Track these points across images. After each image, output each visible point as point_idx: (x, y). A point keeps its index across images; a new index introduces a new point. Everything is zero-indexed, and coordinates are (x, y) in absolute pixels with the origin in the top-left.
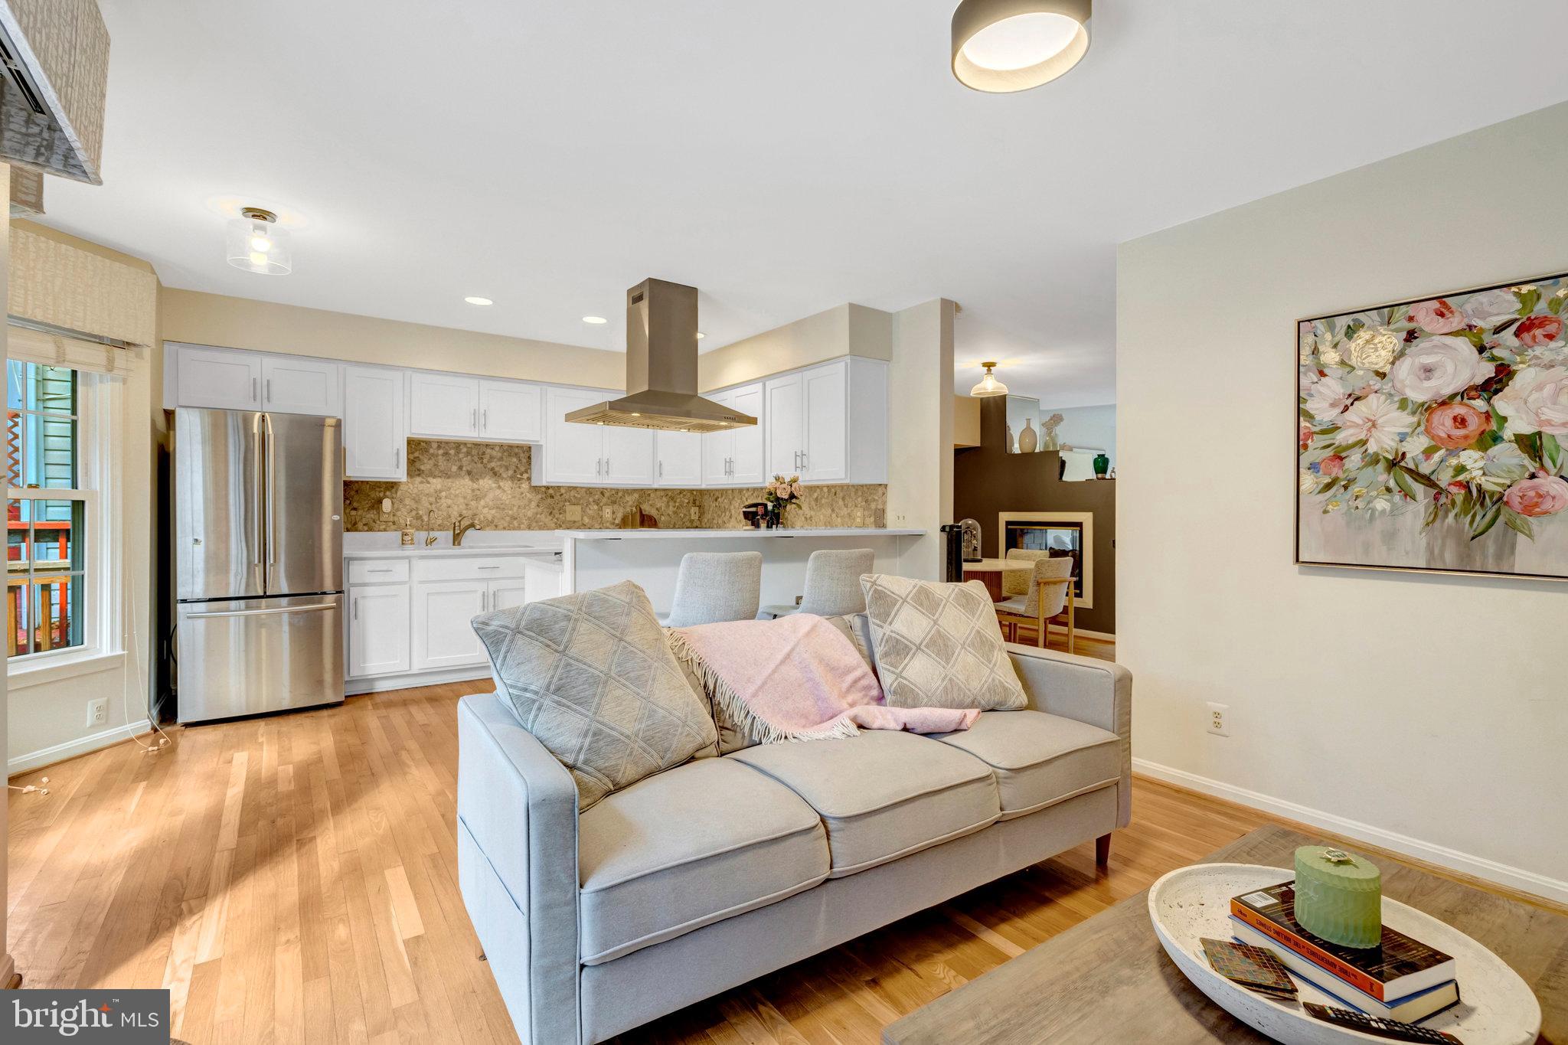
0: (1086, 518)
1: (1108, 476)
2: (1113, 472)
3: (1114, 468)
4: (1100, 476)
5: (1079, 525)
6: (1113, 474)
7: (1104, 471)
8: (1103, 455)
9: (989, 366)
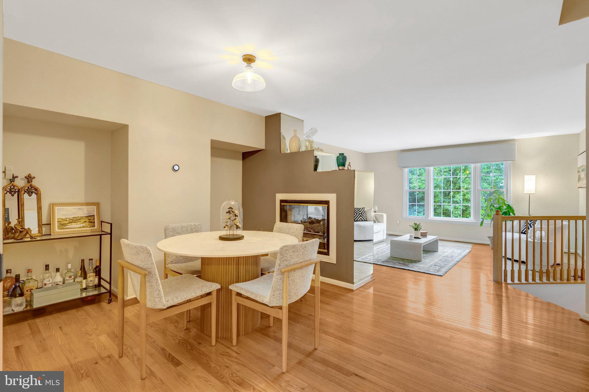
0: (332, 198)
1: (346, 168)
2: (349, 165)
3: (350, 163)
4: (341, 168)
5: (327, 203)
6: (349, 167)
7: (344, 165)
8: (343, 154)
9: (249, 59)
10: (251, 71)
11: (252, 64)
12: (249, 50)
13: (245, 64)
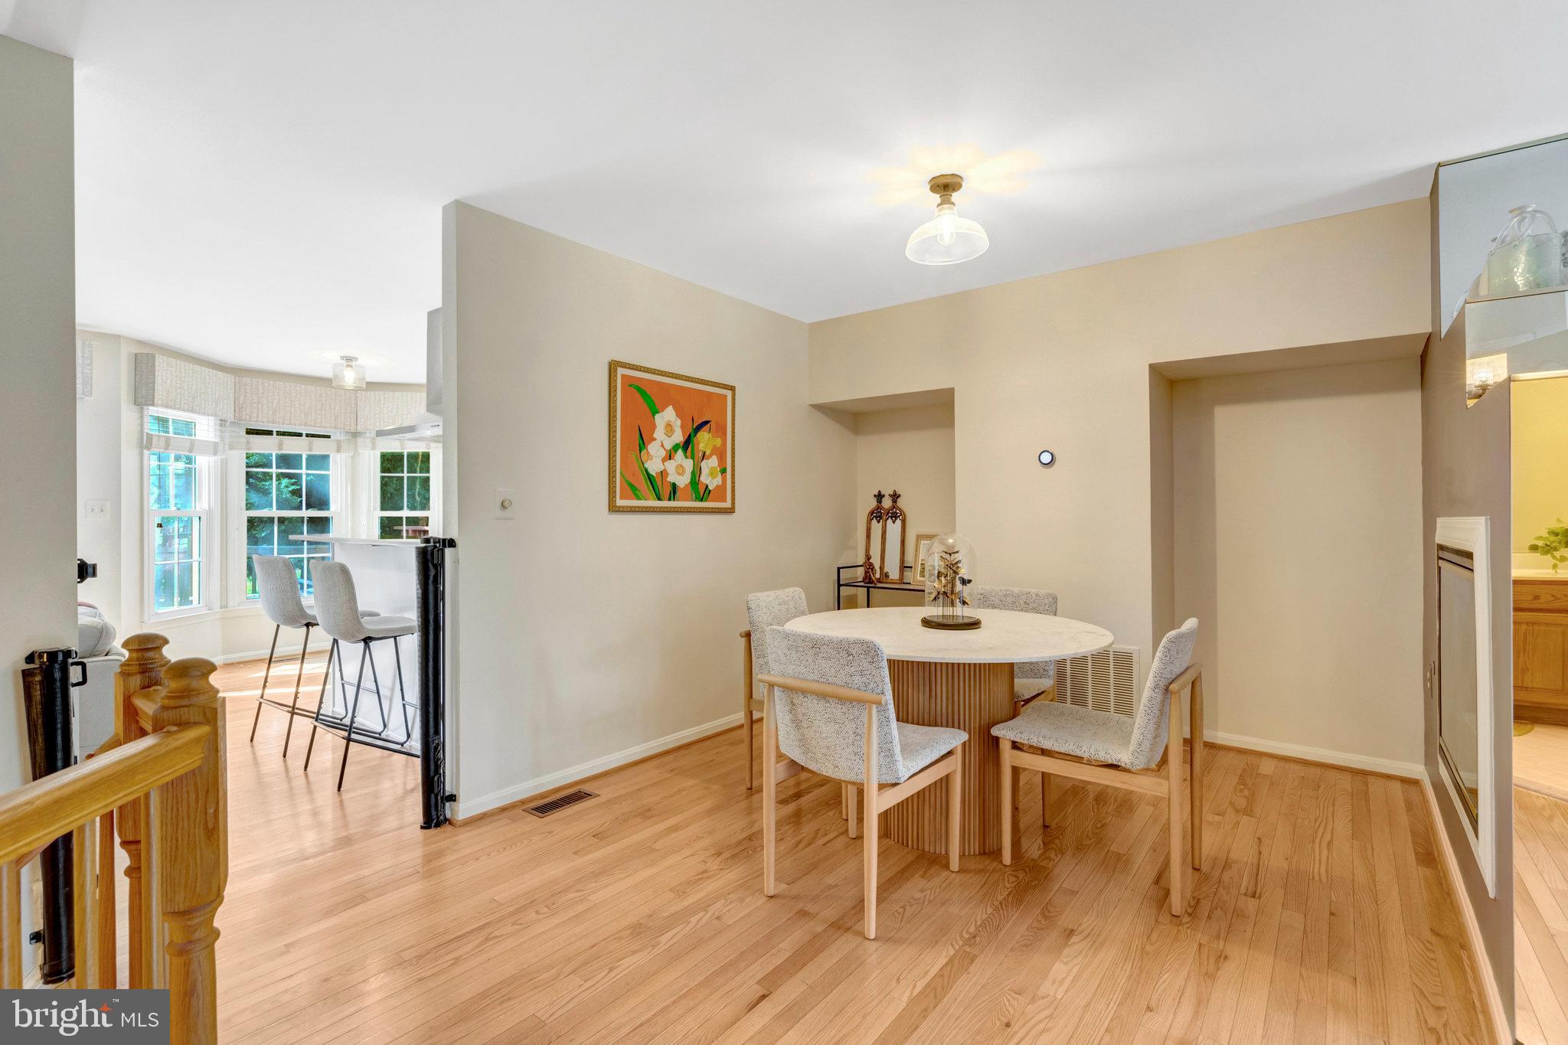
9: (945, 186)
10: (953, 214)
11: (955, 196)
12: (944, 166)
13: (936, 198)
